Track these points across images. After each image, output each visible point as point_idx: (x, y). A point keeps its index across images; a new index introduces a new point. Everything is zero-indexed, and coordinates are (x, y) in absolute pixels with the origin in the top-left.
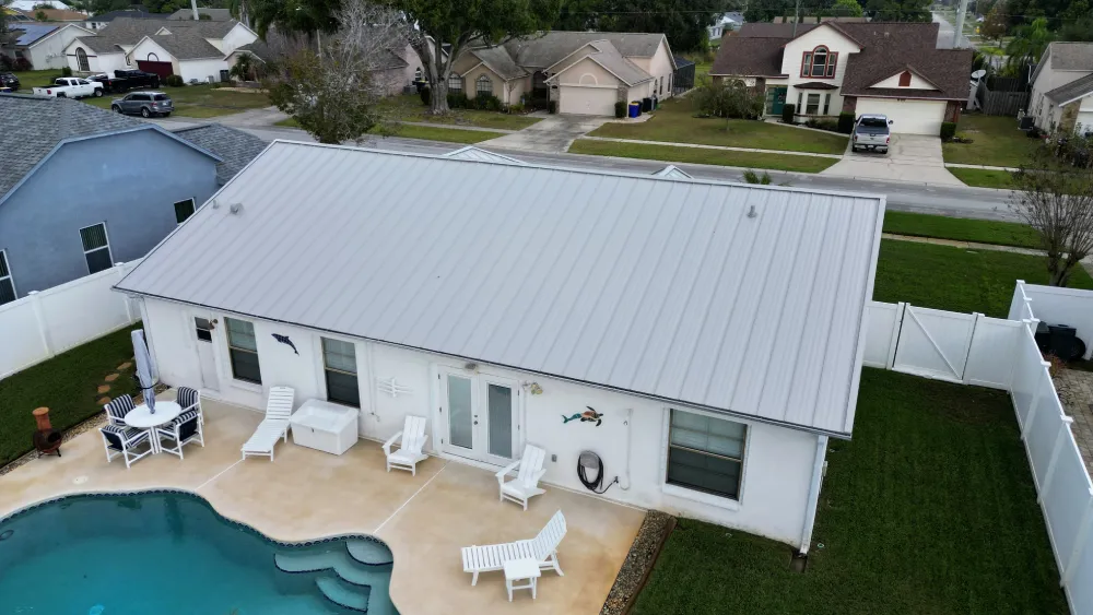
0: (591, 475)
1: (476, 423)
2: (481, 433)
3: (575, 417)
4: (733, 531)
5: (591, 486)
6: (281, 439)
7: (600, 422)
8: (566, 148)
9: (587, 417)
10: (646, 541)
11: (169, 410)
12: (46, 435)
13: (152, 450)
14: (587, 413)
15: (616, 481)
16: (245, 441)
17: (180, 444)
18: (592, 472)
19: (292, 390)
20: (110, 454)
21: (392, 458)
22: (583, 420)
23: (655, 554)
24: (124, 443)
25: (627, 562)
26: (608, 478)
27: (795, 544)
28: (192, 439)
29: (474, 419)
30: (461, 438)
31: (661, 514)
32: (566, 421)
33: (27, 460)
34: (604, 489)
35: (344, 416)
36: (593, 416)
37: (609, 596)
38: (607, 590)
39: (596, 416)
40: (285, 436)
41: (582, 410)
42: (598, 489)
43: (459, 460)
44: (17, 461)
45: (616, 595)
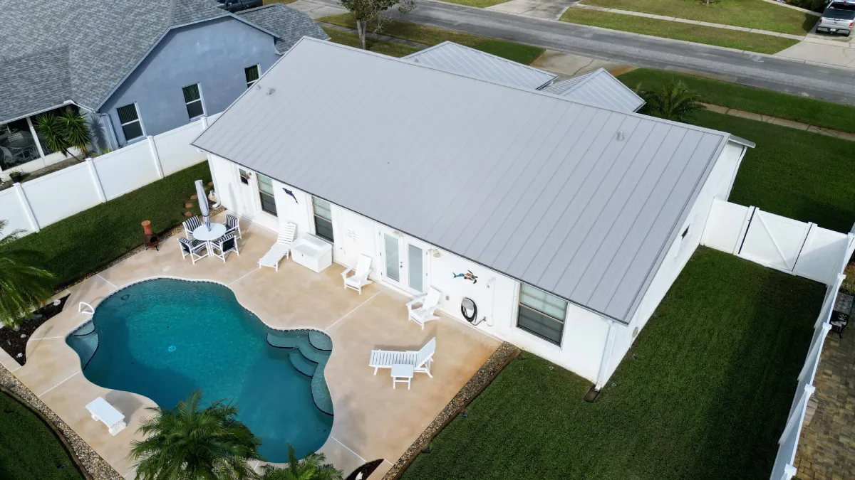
0: (470, 313)
1: (401, 267)
2: (404, 273)
3: (460, 275)
4: (555, 366)
5: (470, 320)
6: (285, 257)
7: (476, 281)
8: (559, 16)
9: (468, 277)
10: (493, 363)
11: (219, 230)
12: (149, 238)
13: (208, 254)
14: (468, 274)
15: (484, 320)
16: (262, 255)
17: (223, 253)
18: (471, 312)
19: (295, 226)
20: (184, 254)
21: (347, 281)
22: (465, 278)
23: (496, 373)
24: (190, 250)
25: (476, 375)
26: (479, 317)
27: (594, 381)
28: (231, 250)
29: (400, 264)
30: (393, 274)
31: (511, 345)
32: (455, 277)
33: (140, 251)
34: (476, 323)
35: (323, 247)
36: (472, 277)
37: (456, 396)
38: (456, 392)
39: (473, 277)
40: (288, 255)
41: (465, 272)
42: (473, 322)
43: (391, 287)
44: (135, 250)
45: (460, 396)
